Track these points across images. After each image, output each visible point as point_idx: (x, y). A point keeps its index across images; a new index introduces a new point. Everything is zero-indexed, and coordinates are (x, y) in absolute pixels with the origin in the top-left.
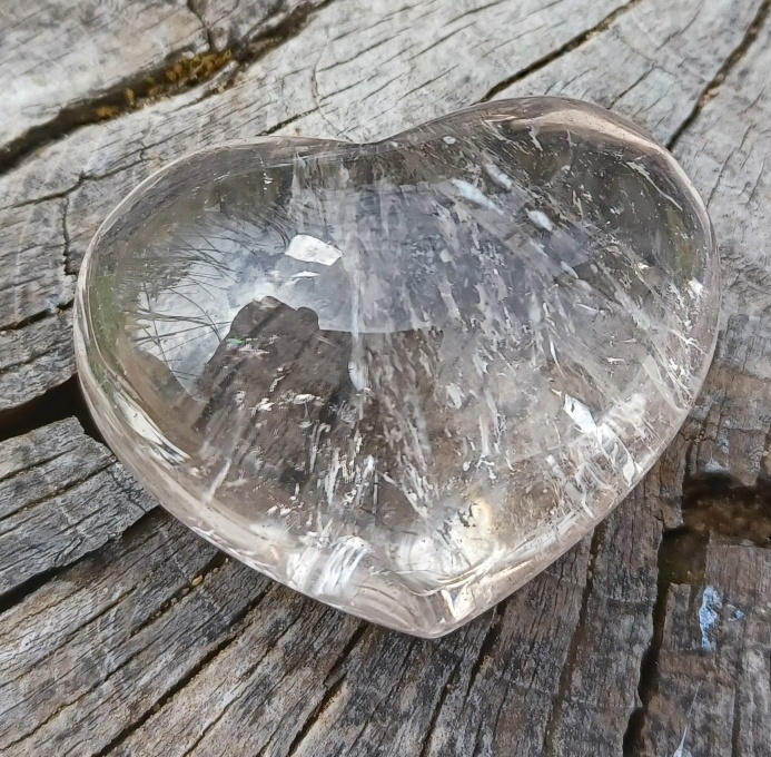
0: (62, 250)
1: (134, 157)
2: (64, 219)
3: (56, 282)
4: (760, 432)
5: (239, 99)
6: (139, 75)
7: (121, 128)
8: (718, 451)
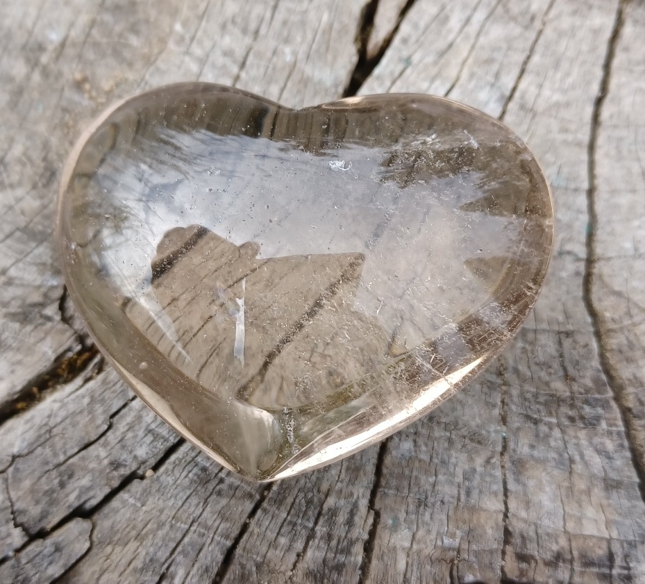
0: (10, 511)
1: (46, 436)
2: (7, 488)
3: (9, 535)
4: (497, 550)
5: (108, 381)
6: (39, 376)
7: (33, 418)
8: (470, 567)
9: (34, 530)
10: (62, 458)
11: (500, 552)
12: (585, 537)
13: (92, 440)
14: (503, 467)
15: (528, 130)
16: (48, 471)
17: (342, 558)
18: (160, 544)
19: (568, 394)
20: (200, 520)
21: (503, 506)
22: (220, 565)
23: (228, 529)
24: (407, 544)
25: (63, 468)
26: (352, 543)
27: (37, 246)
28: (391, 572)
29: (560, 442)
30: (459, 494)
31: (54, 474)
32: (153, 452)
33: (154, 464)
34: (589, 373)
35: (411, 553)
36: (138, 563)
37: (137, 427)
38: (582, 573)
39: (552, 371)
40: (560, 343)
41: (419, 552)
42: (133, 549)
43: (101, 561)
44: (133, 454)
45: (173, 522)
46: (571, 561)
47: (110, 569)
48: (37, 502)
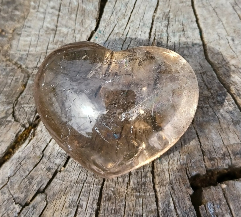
0: (12, 199)
1: (19, 166)
2: (9, 190)
3: (14, 208)
8: (193, 169)
9: (23, 204)
10: (28, 173)
11: (202, 160)
12: (232, 145)
13: (37, 162)
14: (194, 128)
15: (169, 5)
16: (23, 179)
17: (144, 180)
18: (74, 194)
19: (210, 94)
20: (86, 181)
21: (199, 142)
22: (98, 196)
23: (98, 181)
24: (167, 167)
25: (29, 176)
26: (146, 173)
28: (164, 179)
29: (212, 113)
30: (181, 142)
31: (26, 179)
32: (62, 160)
33: (63, 165)
34: (216, 85)
35: (170, 170)
36: (67, 204)
38: (235, 159)
39: (203, 88)
40: (202, 77)
41: (173, 169)
42: (63, 200)
43: (53, 208)
44: (55, 163)
45: (77, 185)
46: (230, 155)
47: (56, 210)
48: (22, 193)
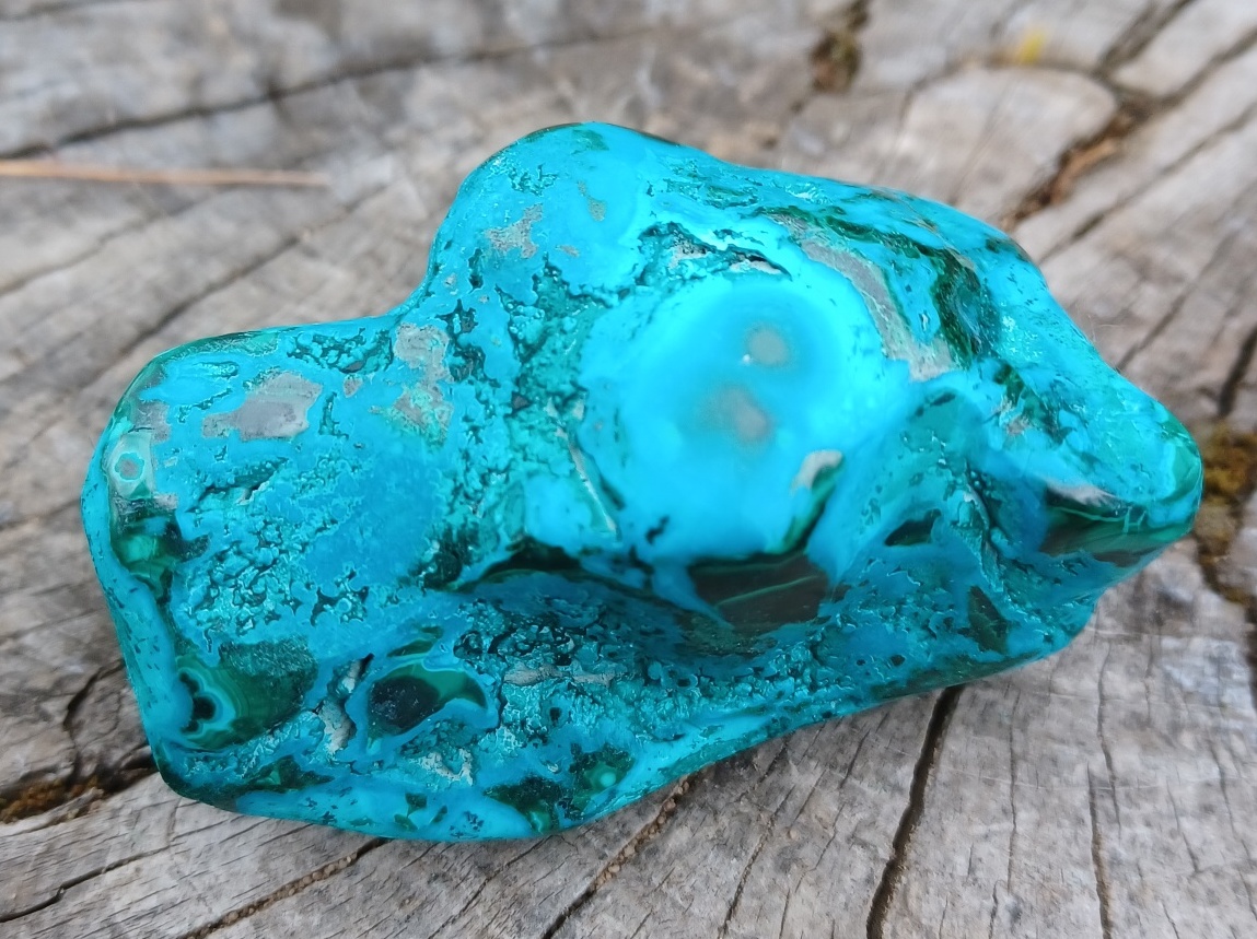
27: (83, 615)
37: (94, 914)
